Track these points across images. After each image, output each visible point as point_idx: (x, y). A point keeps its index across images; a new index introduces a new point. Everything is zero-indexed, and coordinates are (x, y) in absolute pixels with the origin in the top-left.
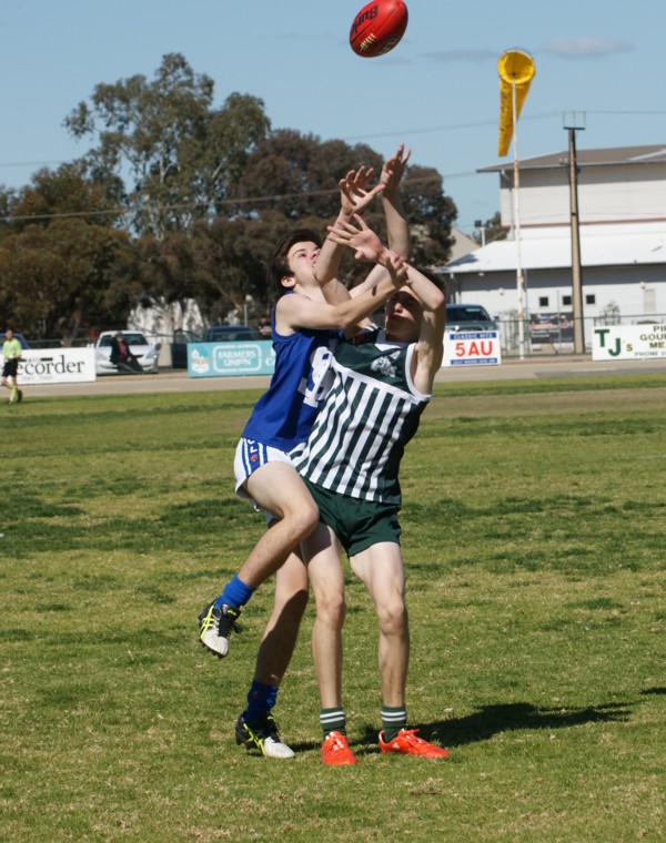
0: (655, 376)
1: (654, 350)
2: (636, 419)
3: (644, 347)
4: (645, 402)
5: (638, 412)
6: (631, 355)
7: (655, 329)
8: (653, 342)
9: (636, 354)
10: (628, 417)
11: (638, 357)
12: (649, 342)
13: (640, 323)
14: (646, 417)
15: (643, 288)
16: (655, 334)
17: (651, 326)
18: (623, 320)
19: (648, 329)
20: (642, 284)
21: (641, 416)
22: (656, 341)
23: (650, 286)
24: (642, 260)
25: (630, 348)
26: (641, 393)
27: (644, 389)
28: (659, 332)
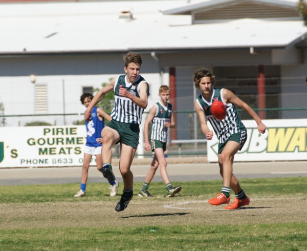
0: (43, 189)
1: (43, 157)
2: (15, 239)
3: (32, 153)
4: (28, 219)
5: (18, 231)
6: (15, 163)
7: (45, 133)
8: (43, 147)
9: (22, 161)
10: (6, 237)
11: (25, 165)
12: (37, 146)
13: (29, 125)
14: (28, 237)
15: (34, 82)
16: (45, 138)
17: (42, 128)
18: (8, 120)
19: (37, 133)
20: (32, 77)
21: (22, 236)
22: (46, 146)
23: (41, 79)
24: (32, 48)
25: (14, 154)
26: (24, 209)
27: (28, 204)
28: (50, 135)
